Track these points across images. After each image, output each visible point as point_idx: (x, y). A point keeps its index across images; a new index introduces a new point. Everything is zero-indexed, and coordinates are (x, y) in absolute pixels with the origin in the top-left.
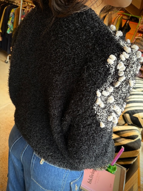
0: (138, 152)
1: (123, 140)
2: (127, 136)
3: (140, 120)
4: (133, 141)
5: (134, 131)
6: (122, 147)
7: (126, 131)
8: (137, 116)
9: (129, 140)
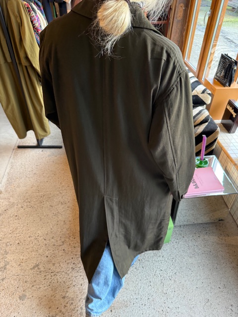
0: (218, 132)
1: (198, 129)
2: (200, 122)
3: (200, 97)
4: (207, 124)
5: (202, 112)
6: (203, 136)
7: (197, 117)
8: (196, 94)
9: (203, 125)
